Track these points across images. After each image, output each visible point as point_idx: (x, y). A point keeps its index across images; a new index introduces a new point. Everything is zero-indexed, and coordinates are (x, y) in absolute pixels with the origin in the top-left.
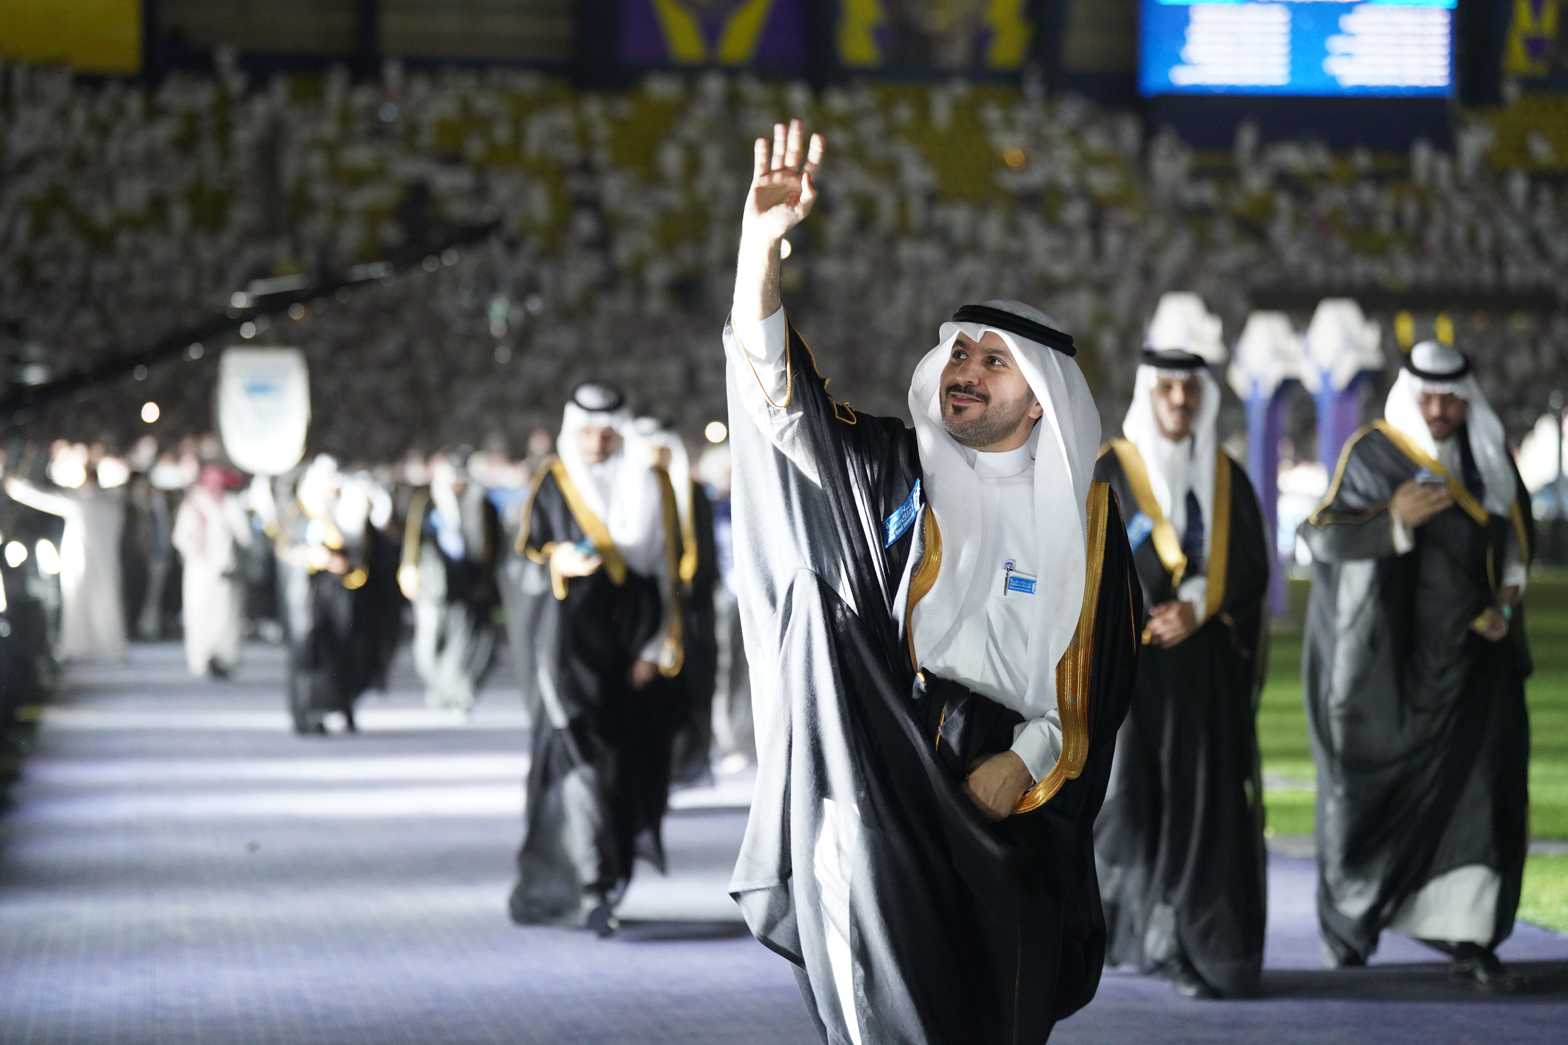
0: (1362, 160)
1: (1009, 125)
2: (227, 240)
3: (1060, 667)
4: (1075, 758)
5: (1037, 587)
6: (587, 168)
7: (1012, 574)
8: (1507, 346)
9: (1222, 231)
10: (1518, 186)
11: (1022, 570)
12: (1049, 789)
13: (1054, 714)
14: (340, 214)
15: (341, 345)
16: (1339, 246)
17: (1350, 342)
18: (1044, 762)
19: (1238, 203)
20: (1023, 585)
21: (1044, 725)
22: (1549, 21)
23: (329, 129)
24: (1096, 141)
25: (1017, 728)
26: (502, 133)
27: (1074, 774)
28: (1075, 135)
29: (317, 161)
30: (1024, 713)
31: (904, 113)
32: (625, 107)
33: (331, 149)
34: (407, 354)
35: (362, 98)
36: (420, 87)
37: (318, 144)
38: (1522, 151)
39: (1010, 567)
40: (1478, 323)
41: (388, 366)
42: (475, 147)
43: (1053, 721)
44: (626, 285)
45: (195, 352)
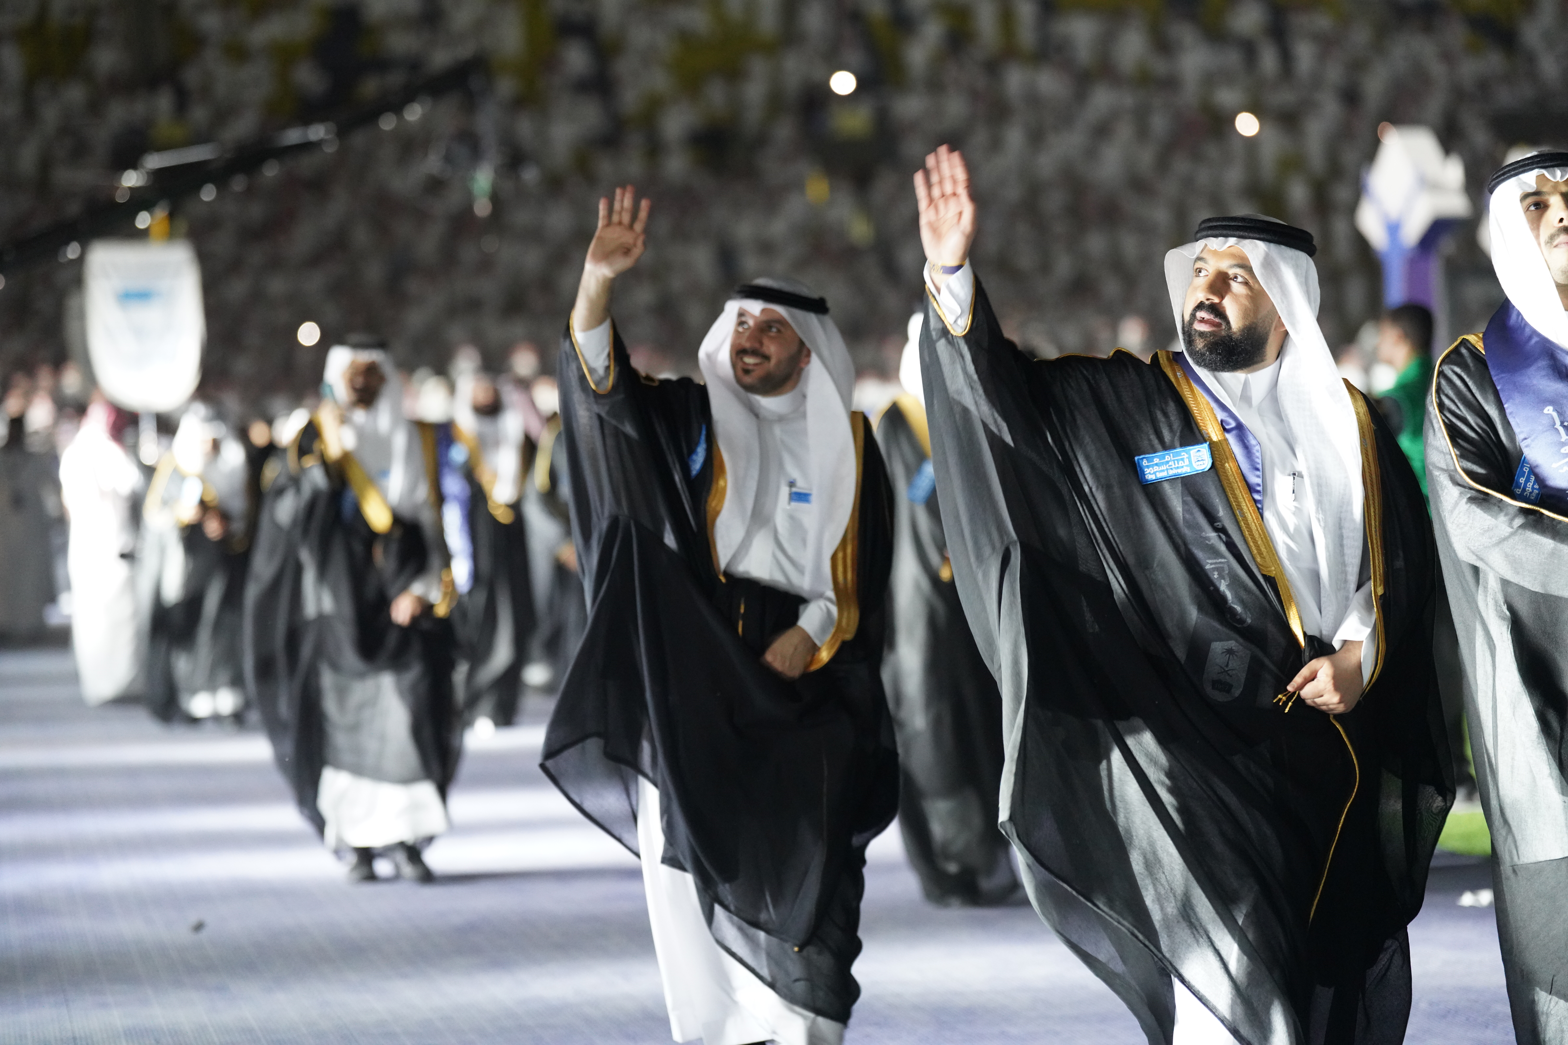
3: (834, 558)
4: (848, 625)
5: (814, 498)
7: (794, 490)
11: (802, 486)
12: (829, 649)
13: (831, 594)
18: (823, 630)
20: (801, 497)
21: (822, 603)
25: (801, 608)
27: (849, 636)
30: (805, 595)
34: (339, 243)
39: (792, 484)
43: (830, 600)
44: (635, 140)
45: (72, 251)
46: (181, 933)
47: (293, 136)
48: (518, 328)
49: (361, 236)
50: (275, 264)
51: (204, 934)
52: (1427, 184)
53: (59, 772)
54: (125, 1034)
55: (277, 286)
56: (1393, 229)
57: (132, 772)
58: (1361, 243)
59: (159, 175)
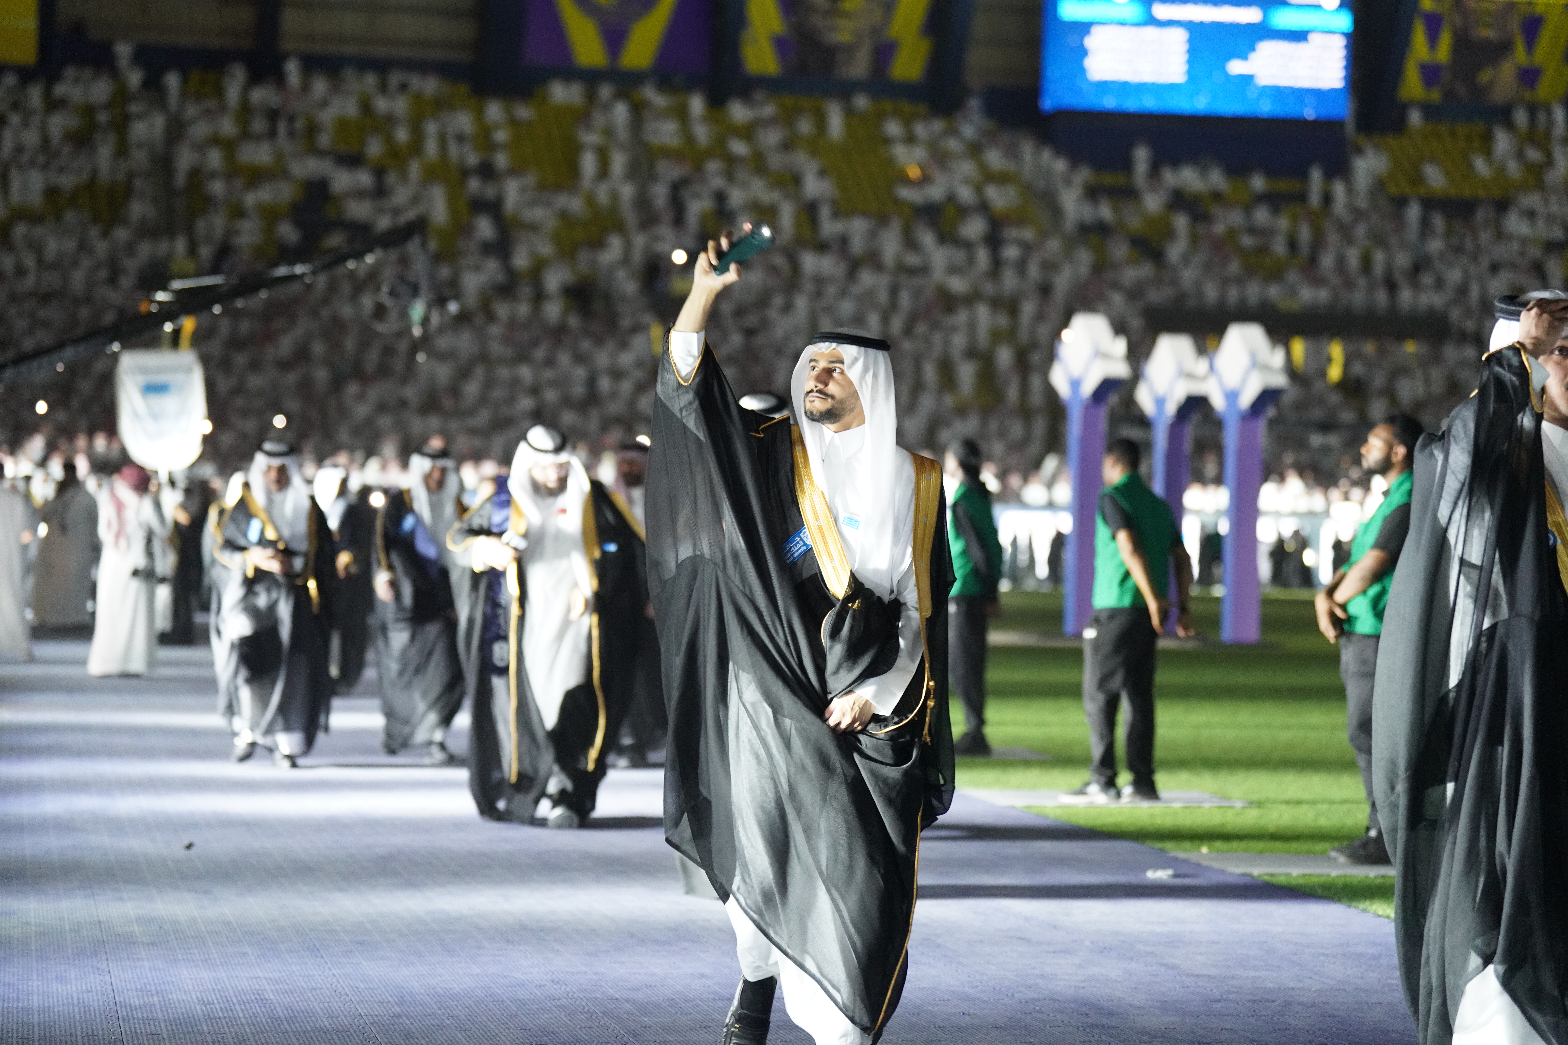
0: (1258, 183)
1: (910, 139)
2: (122, 234)
6: (487, 171)
8: (1399, 371)
9: (1119, 250)
10: (1413, 212)
14: (238, 212)
15: (236, 343)
16: (1234, 267)
17: (1256, 364)
19: (1134, 223)
22: (1443, 52)
23: (228, 127)
24: (995, 158)
26: (402, 135)
28: (975, 150)
29: (215, 158)
31: (805, 127)
32: (524, 112)
33: (229, 146)
34: (302, 354)
35: (259, 95)
36: (320, 86)
37: (216, 141)
38: (1417, 179)
40: (1369, 348)
41: (284, 365)
42: (375, 148)
44: (525, 290)
45: (116, 347)
46: (177, 850)
47: (282, 271)
48: (434, 422)
49: (318, 348)
50: (255, 366)
51: (193, 851)
52: (1100, 354)
53: (85, 729)
54: (137, 921)
55: (255, 381)
56: (1075, 384)
57: (139, 731)
58: (1051, 393)
59: (180, 294)
